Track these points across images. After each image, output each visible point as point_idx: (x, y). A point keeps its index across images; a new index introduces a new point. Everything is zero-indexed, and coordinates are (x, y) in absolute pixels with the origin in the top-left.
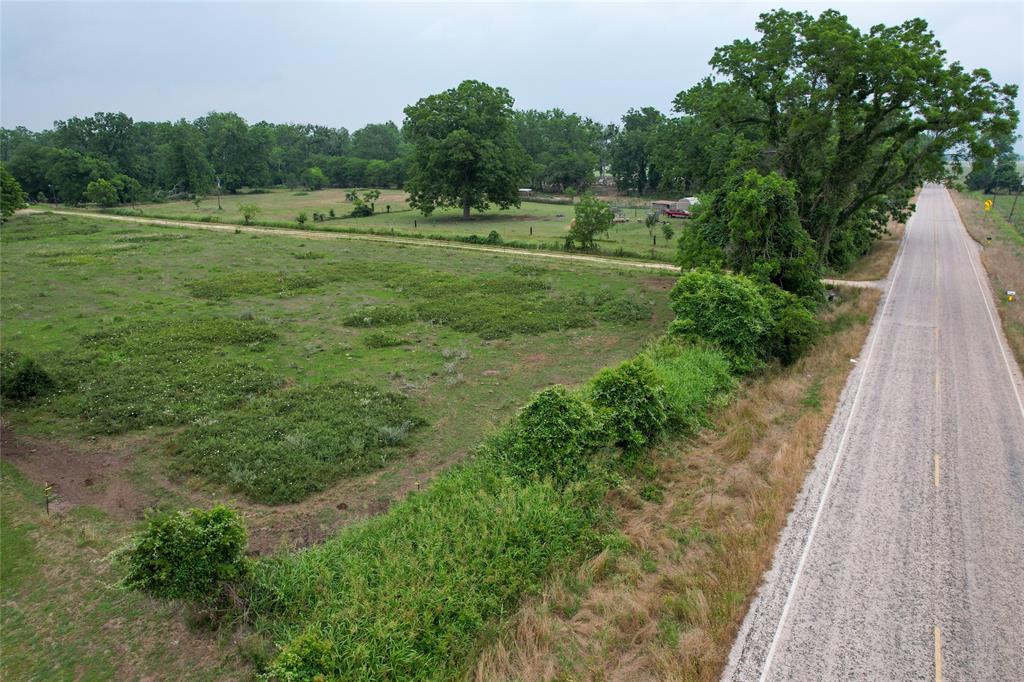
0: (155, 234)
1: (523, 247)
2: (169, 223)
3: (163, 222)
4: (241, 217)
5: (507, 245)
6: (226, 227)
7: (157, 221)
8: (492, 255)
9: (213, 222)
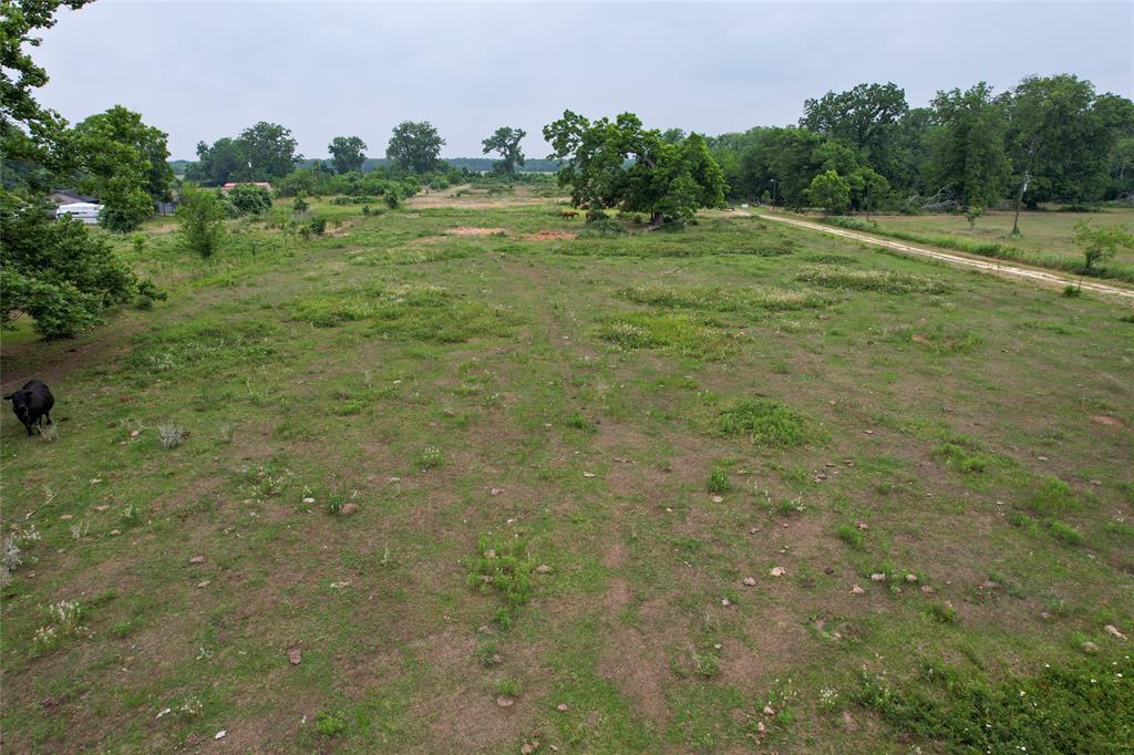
0: (874, 274)
2: (914, 250)
3: (902, 247)
4: (1077, 255)
6: (1036, 274)
7: (894, 245)
9: (1003, 257)
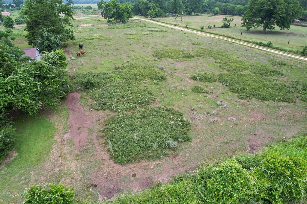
0: (158, 29)
1: (281, 50)
2: (165, 25)
5: (274, 48)
6: (179, 28)
8: (265, 52)
9: (177, 26)
